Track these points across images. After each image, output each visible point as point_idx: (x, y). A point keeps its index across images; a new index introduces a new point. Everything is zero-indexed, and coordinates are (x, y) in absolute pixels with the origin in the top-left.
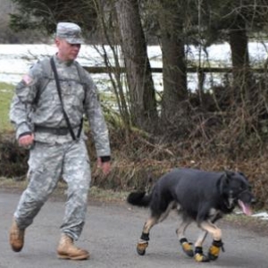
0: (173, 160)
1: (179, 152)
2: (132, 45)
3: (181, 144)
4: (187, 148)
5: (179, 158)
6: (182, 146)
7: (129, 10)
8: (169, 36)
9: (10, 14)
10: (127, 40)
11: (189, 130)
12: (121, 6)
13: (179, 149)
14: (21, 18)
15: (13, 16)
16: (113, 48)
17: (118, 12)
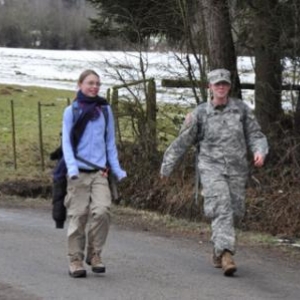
0: (258, 189)
1: (266, 181)
2: (220, 58)
3: (269, 170)
4: (275, 176)
5: (266, 187)
6: (270, 174)
7: (218, 19)
8: (263, 48)
9: (90, 19)
10: (214, 52)
11: (278, 155)
12: (209, 14)
13: (267, 177)
14: (102, 24)
15: (94, 21)
16: (199, 61)
17: (206, 20)
